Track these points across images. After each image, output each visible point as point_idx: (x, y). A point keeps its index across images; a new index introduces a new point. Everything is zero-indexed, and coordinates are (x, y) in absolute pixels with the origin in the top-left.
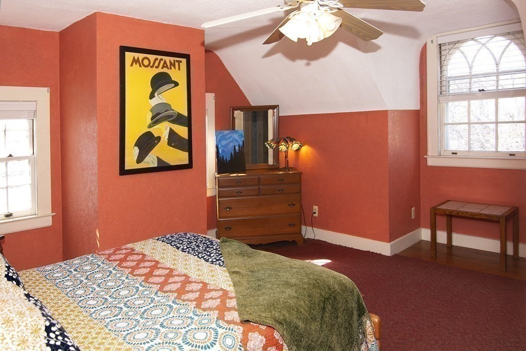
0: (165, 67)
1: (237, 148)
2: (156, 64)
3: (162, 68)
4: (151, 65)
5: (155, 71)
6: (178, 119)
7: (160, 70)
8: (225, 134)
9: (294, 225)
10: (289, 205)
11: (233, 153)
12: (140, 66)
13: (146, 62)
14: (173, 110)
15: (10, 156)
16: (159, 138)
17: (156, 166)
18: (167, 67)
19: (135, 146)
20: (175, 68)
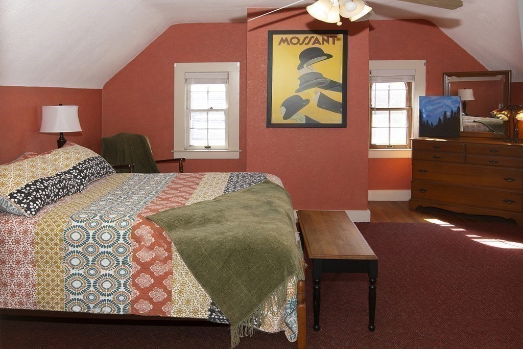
0: (316, 43)
1: (449, 114)
2: (307, 41)
3: (313, 44)
4: (301, 42)
5: (304, 47)
6: (332, 85)
7: (310, 46)
8: (432, 99)
9: (513, 202)
10: (506, 179)
11: (442, 118)
12: (288, 44)
13: (295, 41)
14: (324, 78)
15: (212, 108)
16: (308, 101)
17: (304, 123)
18: (319, 43)
19: (282, 105)
20: (328, 43)
